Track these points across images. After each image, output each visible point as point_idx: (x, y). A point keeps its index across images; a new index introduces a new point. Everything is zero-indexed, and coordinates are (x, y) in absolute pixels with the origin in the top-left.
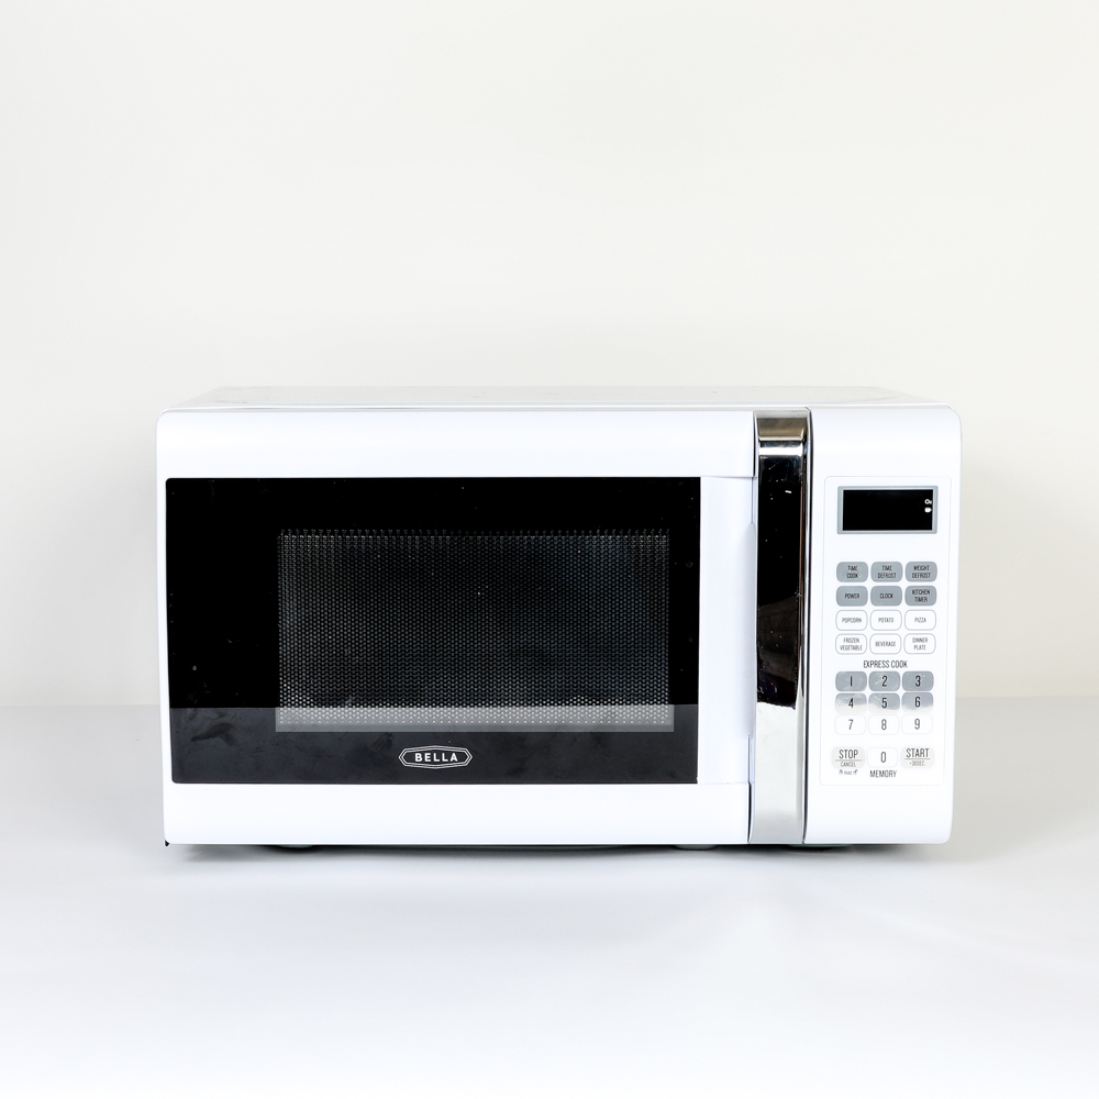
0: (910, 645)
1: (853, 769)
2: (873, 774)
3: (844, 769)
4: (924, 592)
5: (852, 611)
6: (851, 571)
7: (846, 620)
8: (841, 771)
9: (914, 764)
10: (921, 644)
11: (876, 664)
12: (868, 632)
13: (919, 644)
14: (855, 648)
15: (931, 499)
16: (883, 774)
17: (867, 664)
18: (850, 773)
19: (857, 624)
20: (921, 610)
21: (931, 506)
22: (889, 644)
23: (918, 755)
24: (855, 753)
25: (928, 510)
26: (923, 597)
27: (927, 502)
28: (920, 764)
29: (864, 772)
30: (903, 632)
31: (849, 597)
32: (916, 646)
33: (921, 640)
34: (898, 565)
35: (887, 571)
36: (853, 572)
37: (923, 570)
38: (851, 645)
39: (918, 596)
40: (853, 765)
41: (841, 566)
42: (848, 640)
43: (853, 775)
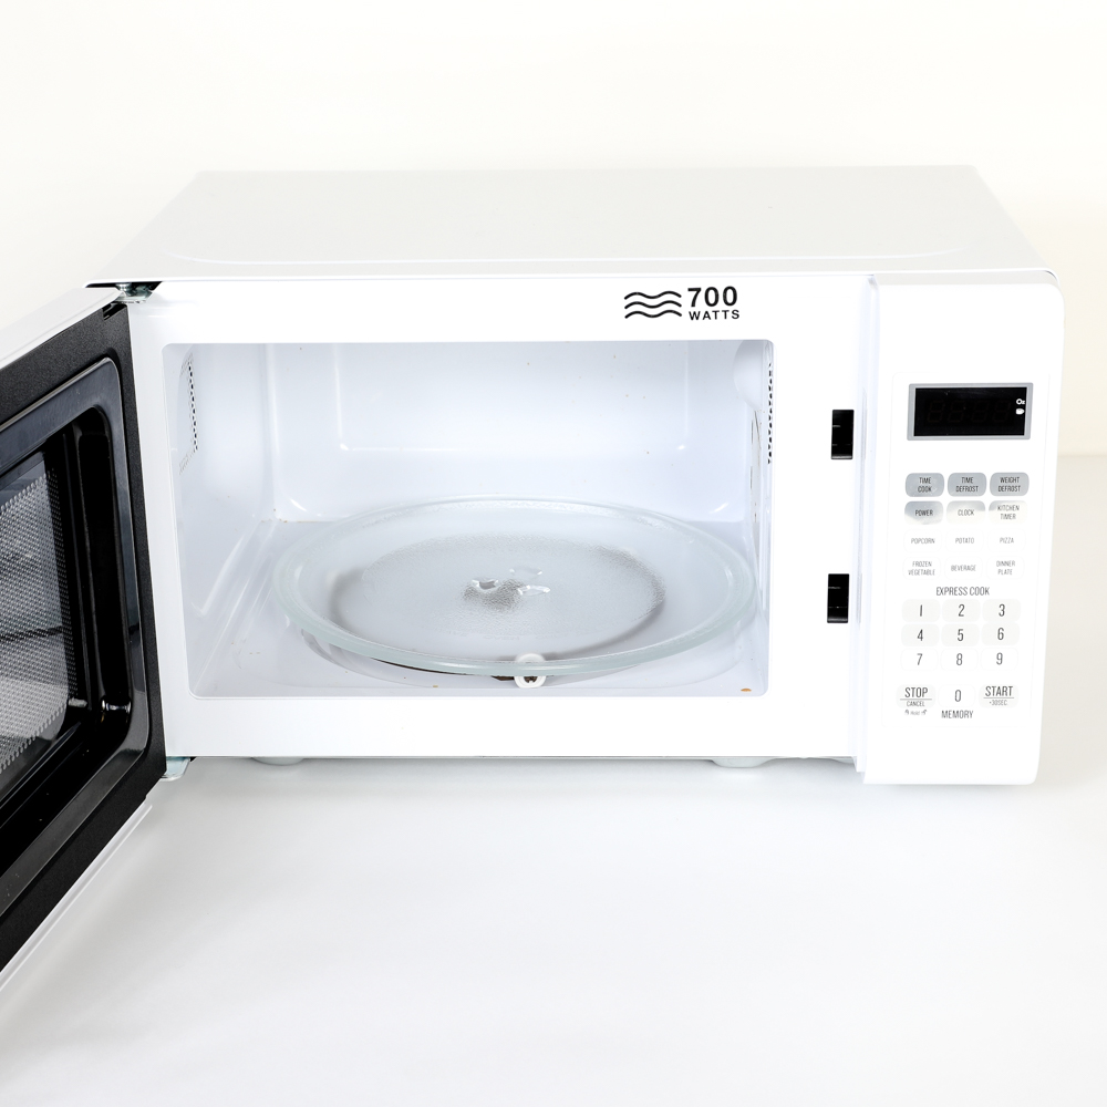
0: (993, 568)
1: (921, 709)
2: (945, 714)
3: (911, 709)
4: (1012, 508)
5: (924, 530)
6: (923, 484)
7: (916, 541)
8: (907, 711)
9: (995, 703)
10: (1007, 567)
11: (952, 591)
12: (943, 554)
13: (1004, 568)
14: (927, 573)
15: (1024, 399)
16: (956, 714)
17: (941, 591)
18: (917, 713)
19: (929, 545)
21: (1023, 407)
22: (968, 568)
23: (1001, 693)
24: (923, 691)
25: (1019, 412)
26: (1010, 513)
27: (1020, 401)
28: (1002, 703)
29: (934, 711)
30: (985, 554)
31: (920, 514)
32: (1000, 571)
33: (1007, 563)
34: (982, 476)
35: (967, 484)
36: (925, 485)
37: (1010, 483)
38: (922, 568)
39: (1005, 512)
40: (922, 704)
41: (911, 478)
42: (918, 564)
43: (921, 715)
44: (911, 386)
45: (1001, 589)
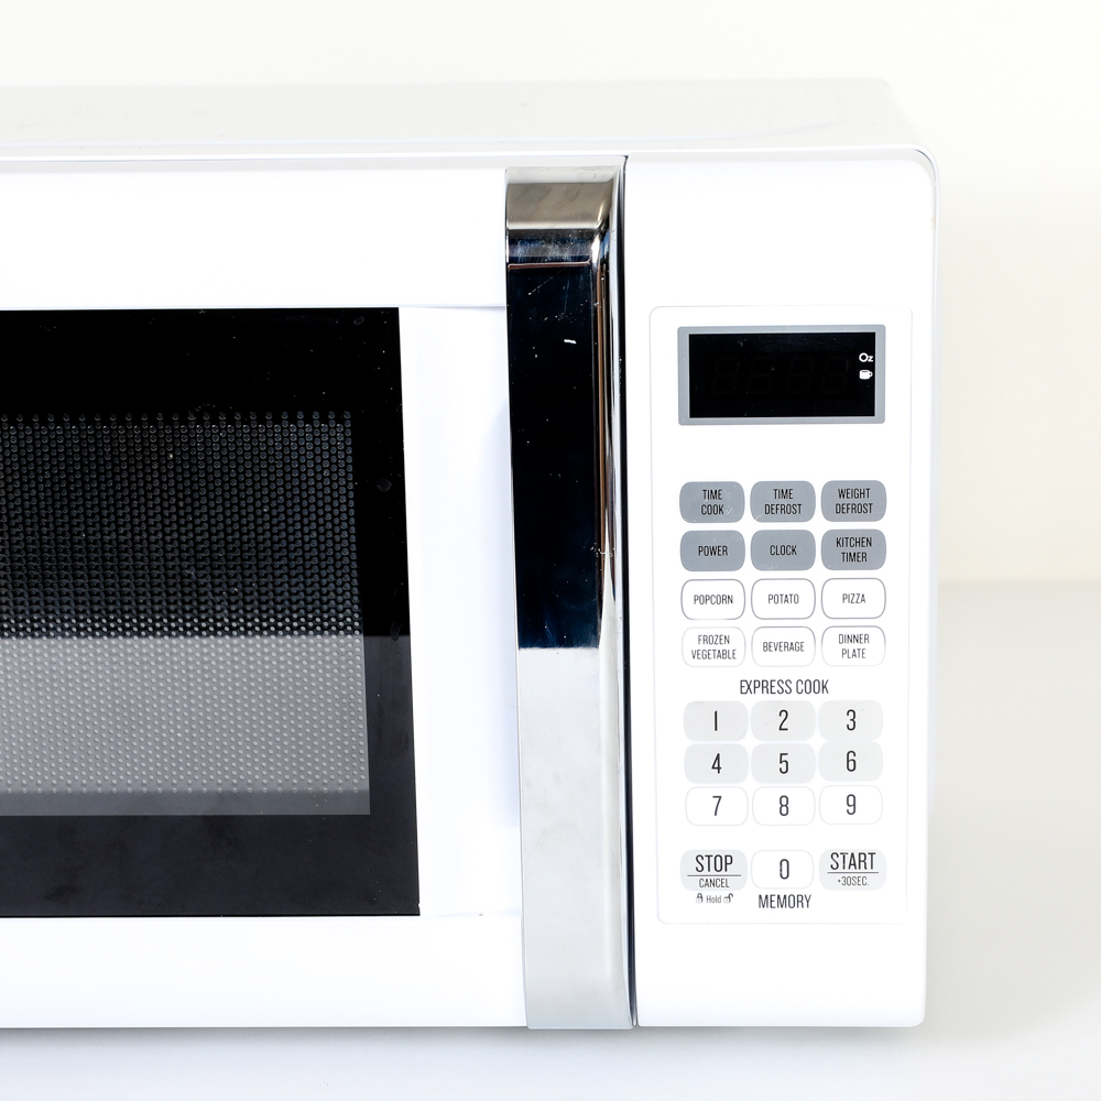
0: (833, 646)
1: (723, 893)
2: (765, 901)
3: (707, 892)
4: (859, 542)
5: (713, 581)
6: (709, 500)
7: (702, 599)
8: (700, 896)
9: (847, 882)
10: (856, 646)
11: (766, 686)
12: (749, 622)
13: (851, 646)
14: (723, 655)
15: (872, 352)
16: (783, 901)
17: (748, 687)
18: (717, 900)
19: (724, 606)
20: (854, 579)
21: (871, 367)
22: (791, 647)
23: (854, 865)
24: (726, 861)
25: (865, 375)
26: (858, 552)
27: (864, 357)
28: (860, 882)
29: (746, 896)
30: (819, 622)
31: (706, 553)
32: (845, 652)
33: (855, 639)
34: (807, 487)
35: (783, 500)
36: (713, 502)
37: (857, 499)
38: (714, 648)
39: (848, 550)
40: (724, 884)
41: (688, 490)
42: (706, 639)
43: (724, 905)
44: (681, 330)
45: (849, 682)
